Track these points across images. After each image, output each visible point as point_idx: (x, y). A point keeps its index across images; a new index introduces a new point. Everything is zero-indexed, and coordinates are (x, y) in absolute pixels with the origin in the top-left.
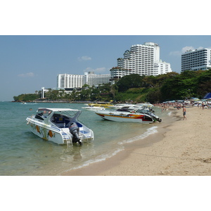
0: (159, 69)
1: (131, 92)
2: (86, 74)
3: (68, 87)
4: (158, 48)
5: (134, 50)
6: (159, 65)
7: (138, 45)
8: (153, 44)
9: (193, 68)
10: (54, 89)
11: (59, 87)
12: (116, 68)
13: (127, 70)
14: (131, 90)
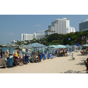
0: (69, 30)
1: (53, 42)
2: (35, 33)
3: (26, 40)
4: (69, 20)
5: (56, 22)
6: (69, 29)
7: (58, 19)
8: (66, 19)
9: (82, 30)
10: (20, 41)
11: (22, 40)
12: (48, 30)
13: (53, 31)
14: (54, 41)
